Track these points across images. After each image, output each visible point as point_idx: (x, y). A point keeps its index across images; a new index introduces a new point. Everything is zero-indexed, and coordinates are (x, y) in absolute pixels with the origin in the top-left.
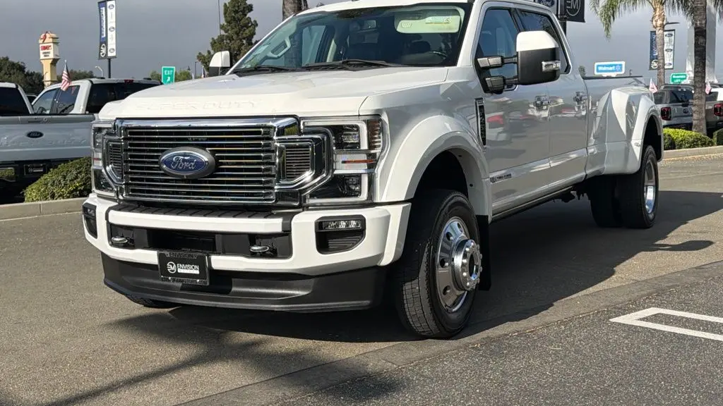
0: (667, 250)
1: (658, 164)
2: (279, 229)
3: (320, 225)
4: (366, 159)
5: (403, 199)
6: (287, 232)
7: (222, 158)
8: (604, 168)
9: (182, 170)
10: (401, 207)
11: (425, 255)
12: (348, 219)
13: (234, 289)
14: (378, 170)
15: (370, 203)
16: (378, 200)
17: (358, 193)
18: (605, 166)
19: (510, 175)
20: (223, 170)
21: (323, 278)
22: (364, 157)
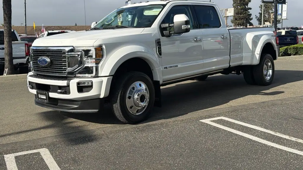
0: (262, 95)
1: (274, 61)
2: (65, 84)
3: (78, 84)
4: (95, 61)
5: (108, 75)
6: (68, 86)
7: (53, 60)
8: (243, 63)
9: (42, 64)
10: (107, 78)
11: (119, 95)
12: (88, 82)
13: (59, 104)
14: (100, 65)
15: (97, 76)
16: (99, 75)
17: (92, 73)
18: (243, 62)
19: (177, 66)
20: (53, 64)
21: (83, 102)
22: (94, 60)
